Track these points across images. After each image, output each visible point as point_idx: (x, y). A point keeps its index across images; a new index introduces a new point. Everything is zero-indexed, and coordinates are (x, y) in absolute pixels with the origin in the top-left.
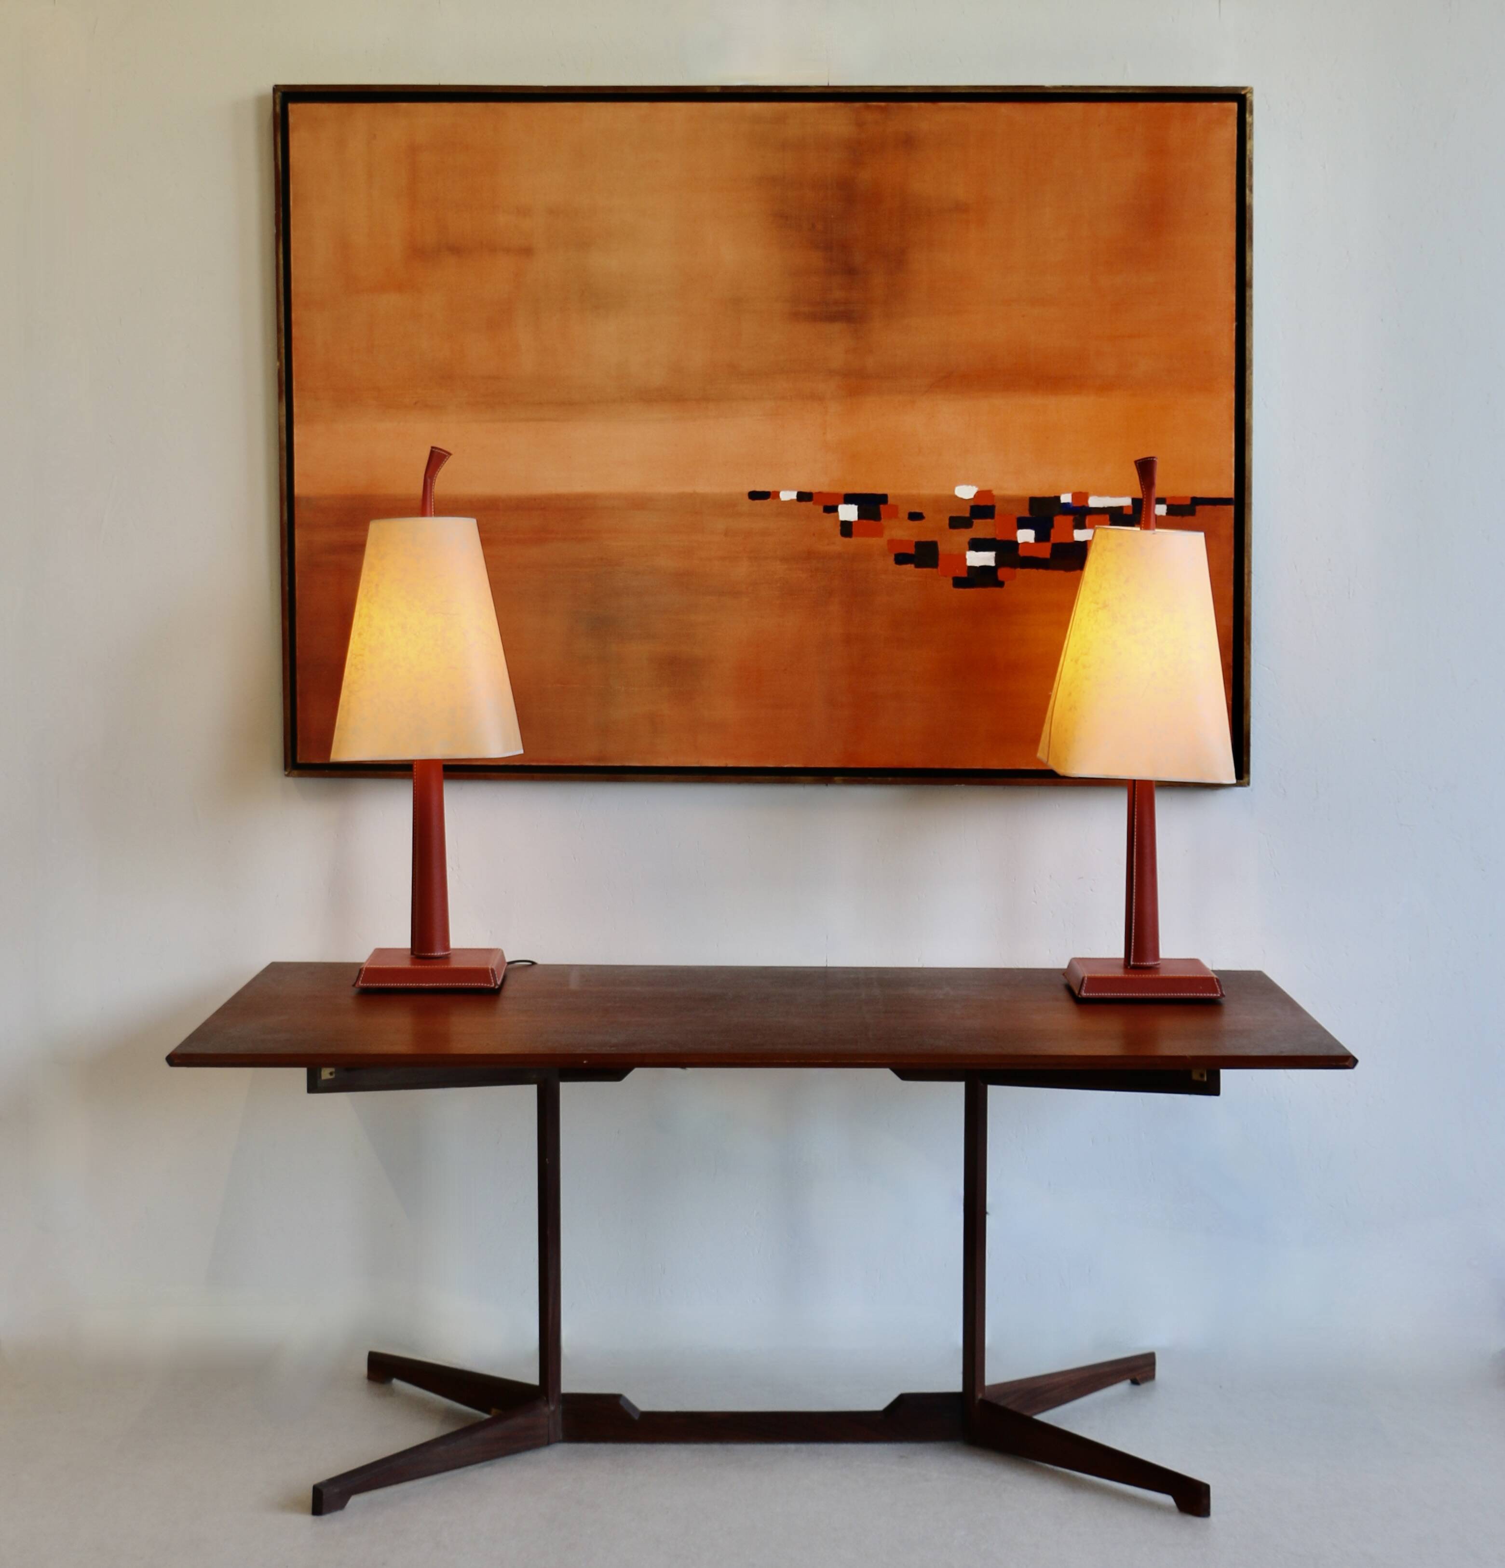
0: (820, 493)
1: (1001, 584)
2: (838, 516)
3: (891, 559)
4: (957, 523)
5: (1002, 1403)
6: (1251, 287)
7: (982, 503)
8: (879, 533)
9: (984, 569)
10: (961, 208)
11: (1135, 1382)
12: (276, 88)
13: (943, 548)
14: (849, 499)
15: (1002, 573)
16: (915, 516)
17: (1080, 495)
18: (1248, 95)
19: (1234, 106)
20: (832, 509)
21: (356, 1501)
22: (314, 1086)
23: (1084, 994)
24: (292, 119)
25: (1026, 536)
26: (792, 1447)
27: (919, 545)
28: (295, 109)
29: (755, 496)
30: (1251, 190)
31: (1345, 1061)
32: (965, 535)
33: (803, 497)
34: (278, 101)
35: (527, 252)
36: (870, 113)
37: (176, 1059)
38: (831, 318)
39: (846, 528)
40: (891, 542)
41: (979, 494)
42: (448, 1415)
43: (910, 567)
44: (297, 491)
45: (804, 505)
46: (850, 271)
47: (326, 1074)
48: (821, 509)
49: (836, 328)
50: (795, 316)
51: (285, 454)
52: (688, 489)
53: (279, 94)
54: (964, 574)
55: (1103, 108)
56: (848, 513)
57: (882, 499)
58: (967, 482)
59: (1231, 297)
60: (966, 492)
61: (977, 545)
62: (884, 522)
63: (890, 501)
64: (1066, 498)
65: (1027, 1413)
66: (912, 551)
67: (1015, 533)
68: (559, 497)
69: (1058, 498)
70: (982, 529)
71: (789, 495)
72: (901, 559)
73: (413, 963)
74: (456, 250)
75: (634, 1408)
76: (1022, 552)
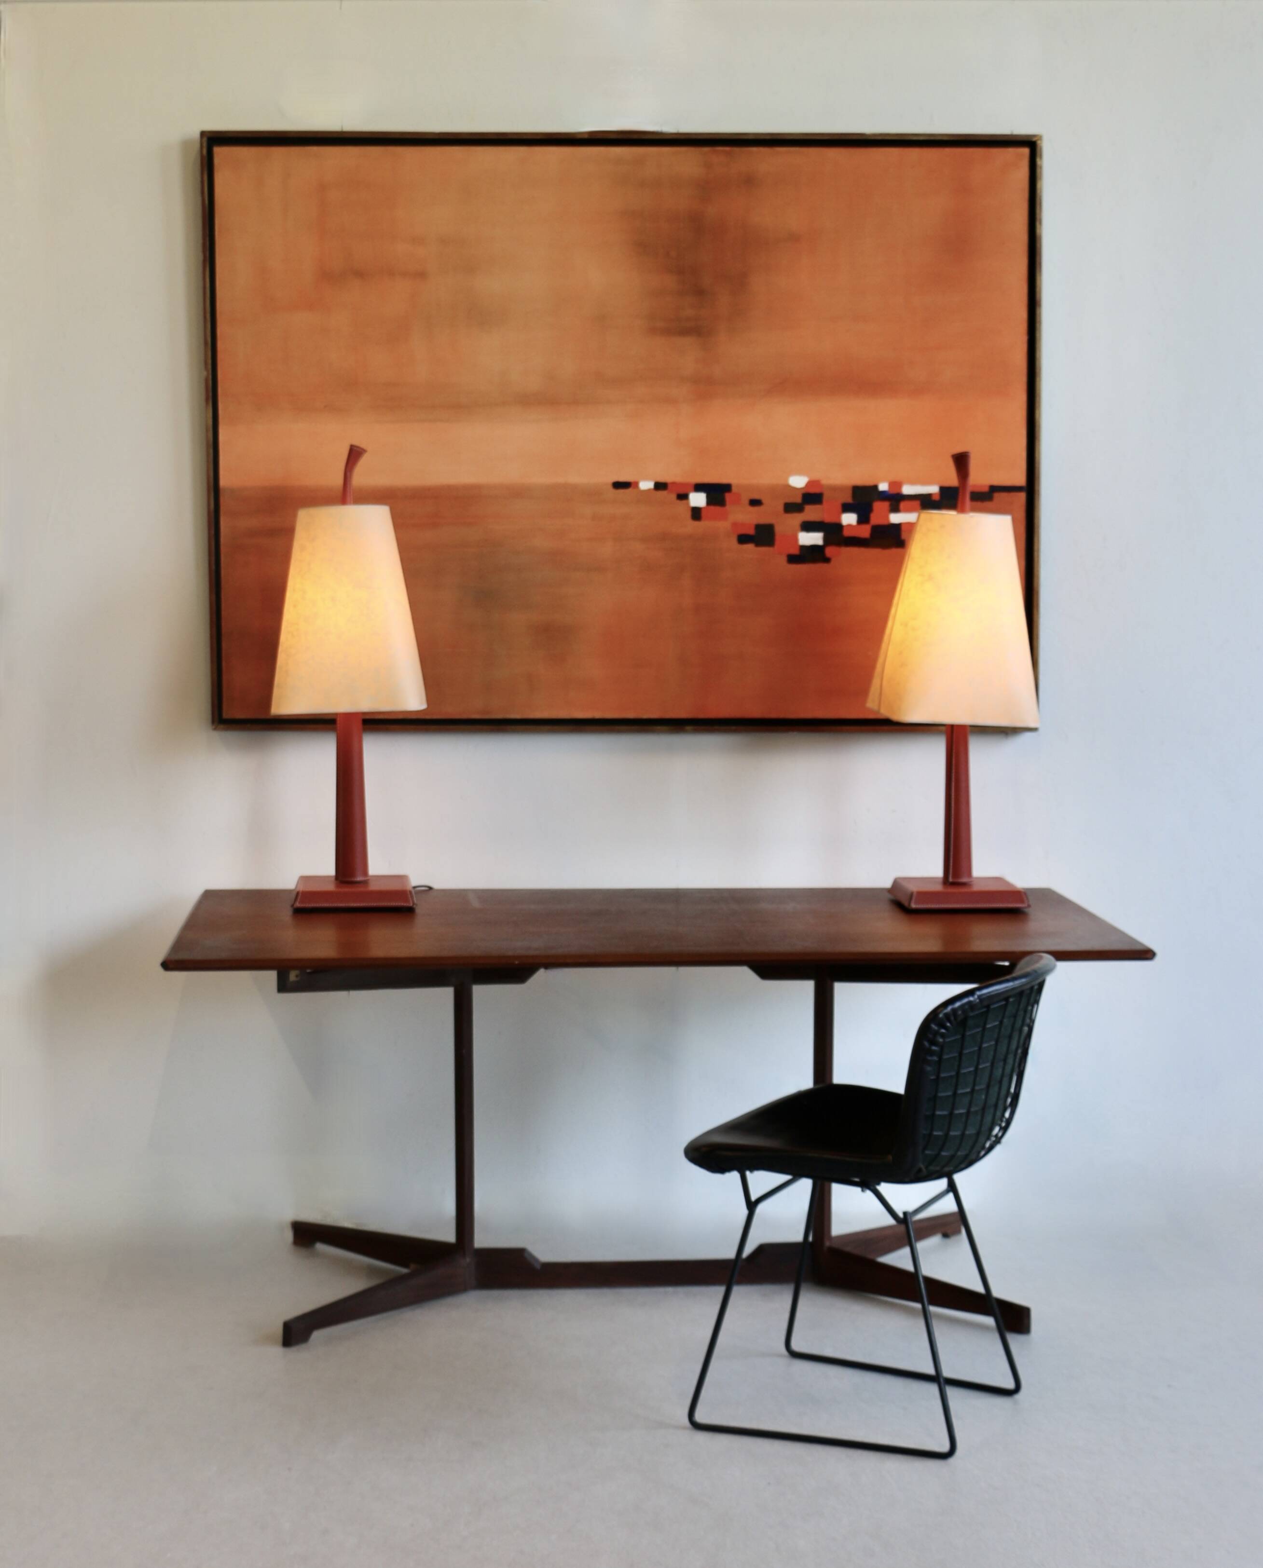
0: (674, 483)
1: (827, 560)
2: (688, 504)
3: (734, 540)
4: (791, 508)
5: (848, 1249)
6: (1040, 306)
7: (813, 490)
8: (724, 517)
9: (814, 548)
10: (794, 238)
11: (946, 1235)
12: (203, 134)
13: (779, 530)
14: (699, 488)
15: (829, 551)
16: (755, 503)
17: (896, 484)
18: (1039, 142)
19: (1026, 151)
20: (683, 497)
21: (318, 1335)
22: (283, 987)
23: (913, 906)
24: (217, 161)
25: (849, 519)
26: (670, 1290)
27: (758, 527)
28: (220, 152)
29: (618, 485)
30: (1040, 223)
31: (1146, 954)
32: (797, 519)
33: (660, 486)
34: (205, 144)
35: (421, 275)
36: (717, 155)
37: (168, 965)
38: (685, 332)
39: (696, 513)
40: (735, 525)
41: (809, 484)
42: (372, 1271)
43: (750, 547)
44: (223, 482)
45: (662, 494)
46: (700, 292)
47: (293, 976)
48: (673, 497)
49: (687, 342)
50: (653, 331)
51: (211, 451)
52: (560, 480)
53: (205, 139)
54: (796, 552)
55: (914, 153)
56: (698, 499)
57: (727, 488)
58: (799, 472)
59: (1023, 314)
60: (798, 482)
61: (808, 527)
62: (729, 507)
63: (734, 489)
64: (883, 487)
65: (870, 1256)
66: (751, 532)
67: (839, 517)
68: (449, 488)
69: (875, 487)
70: (812, 513)
71: (646, 485)
72: (743, 539)
73: (337, 886)
74: (360, 274)
75: (536, 1260)
76: (846, 533)
